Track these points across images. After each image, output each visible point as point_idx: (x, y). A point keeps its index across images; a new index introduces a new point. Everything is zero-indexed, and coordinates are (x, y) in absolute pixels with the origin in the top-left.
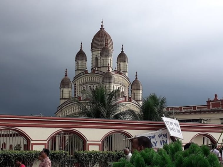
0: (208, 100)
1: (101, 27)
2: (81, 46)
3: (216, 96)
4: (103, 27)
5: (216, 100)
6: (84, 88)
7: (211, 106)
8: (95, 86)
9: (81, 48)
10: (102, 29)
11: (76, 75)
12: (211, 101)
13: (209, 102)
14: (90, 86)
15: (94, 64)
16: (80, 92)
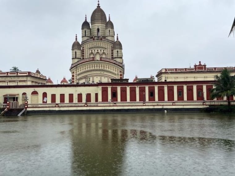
0: (194, 65)
1: (98, 5)
2: (86, 17)
3: (200, 62)
4: (99, 5)
5: (200, 65)
6: (92, 51)
7: (197, 69)
8: (102, 50)
9: (86, 19)
10: (99, 7)
11: (82, 40)
12: (197, 66)
13: (195, 66)
14: (98, 50)
15: (96, 33)
16: (89, 54)
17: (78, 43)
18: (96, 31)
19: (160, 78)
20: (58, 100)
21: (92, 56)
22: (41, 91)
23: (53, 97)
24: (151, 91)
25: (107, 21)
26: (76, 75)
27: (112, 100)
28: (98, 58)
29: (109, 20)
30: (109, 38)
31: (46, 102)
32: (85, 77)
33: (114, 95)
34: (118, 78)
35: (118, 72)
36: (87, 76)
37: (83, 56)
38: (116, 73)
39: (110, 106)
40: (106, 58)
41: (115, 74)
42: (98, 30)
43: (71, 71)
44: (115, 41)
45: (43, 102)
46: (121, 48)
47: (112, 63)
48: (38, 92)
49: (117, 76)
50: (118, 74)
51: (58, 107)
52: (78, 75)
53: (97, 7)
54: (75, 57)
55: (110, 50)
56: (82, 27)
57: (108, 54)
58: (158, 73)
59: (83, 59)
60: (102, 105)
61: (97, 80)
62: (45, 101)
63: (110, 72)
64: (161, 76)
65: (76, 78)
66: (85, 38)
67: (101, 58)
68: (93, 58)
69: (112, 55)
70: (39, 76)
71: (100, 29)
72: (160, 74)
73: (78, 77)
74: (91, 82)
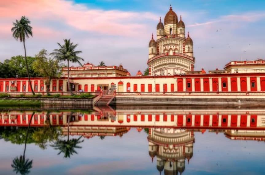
6: (166, 47)
8: (175, 46)
9: (160, 20)
10: (171, 9)
14: (171, 47)
15: (169, 32)
16: (163, 50)
17: (154, 41)
18: (169, 30)
19: (229, 70)
20: (139, 90)
21: (166, 52)
22: (125, 81)
23: (135, 86)
24: (224, 82)
25: (178, 22)
26: (152, 68)
27: (187, 90)
28: (171, 53)
29: (181, 20)
30: (181, 36)
31: (130, 91)
32: (161, 70)
33: (189, 85)
34: (189, 70)
35: (189, 65)
36: (161, 69)
37: (158, 52)
38: (188, 65)
39: (185, 95)
40: (178, 53)
41: (187, 67)
42: (171, 29)
43: (148, 65)
44: (186, 38)
45: (127, 91)
46: (192, 44)
47: (184, 57)
48: (123, 82)
49: (189, 69)
50: (189, 67)
51: (140, 95)
52: (155, 68)
53: (170, 10)
54: (151, 53)
55: (181, 46)
56: (157, 27)
57: (180, 49)
58: (226, 65)
59: (158, 54)
60: (178, 94)
61: (171, 72)
62: (129, 89)
63: (182, 65)
64: (230, 68)
65: (152, 71)
66: (160, 37)
67: (174, 53)
68: (167, 53)
69: (184, 50)
70: (122, 70)
71: (173, 28)
72: (229, 66)
73: (154, 70)
74: (166, 74)
